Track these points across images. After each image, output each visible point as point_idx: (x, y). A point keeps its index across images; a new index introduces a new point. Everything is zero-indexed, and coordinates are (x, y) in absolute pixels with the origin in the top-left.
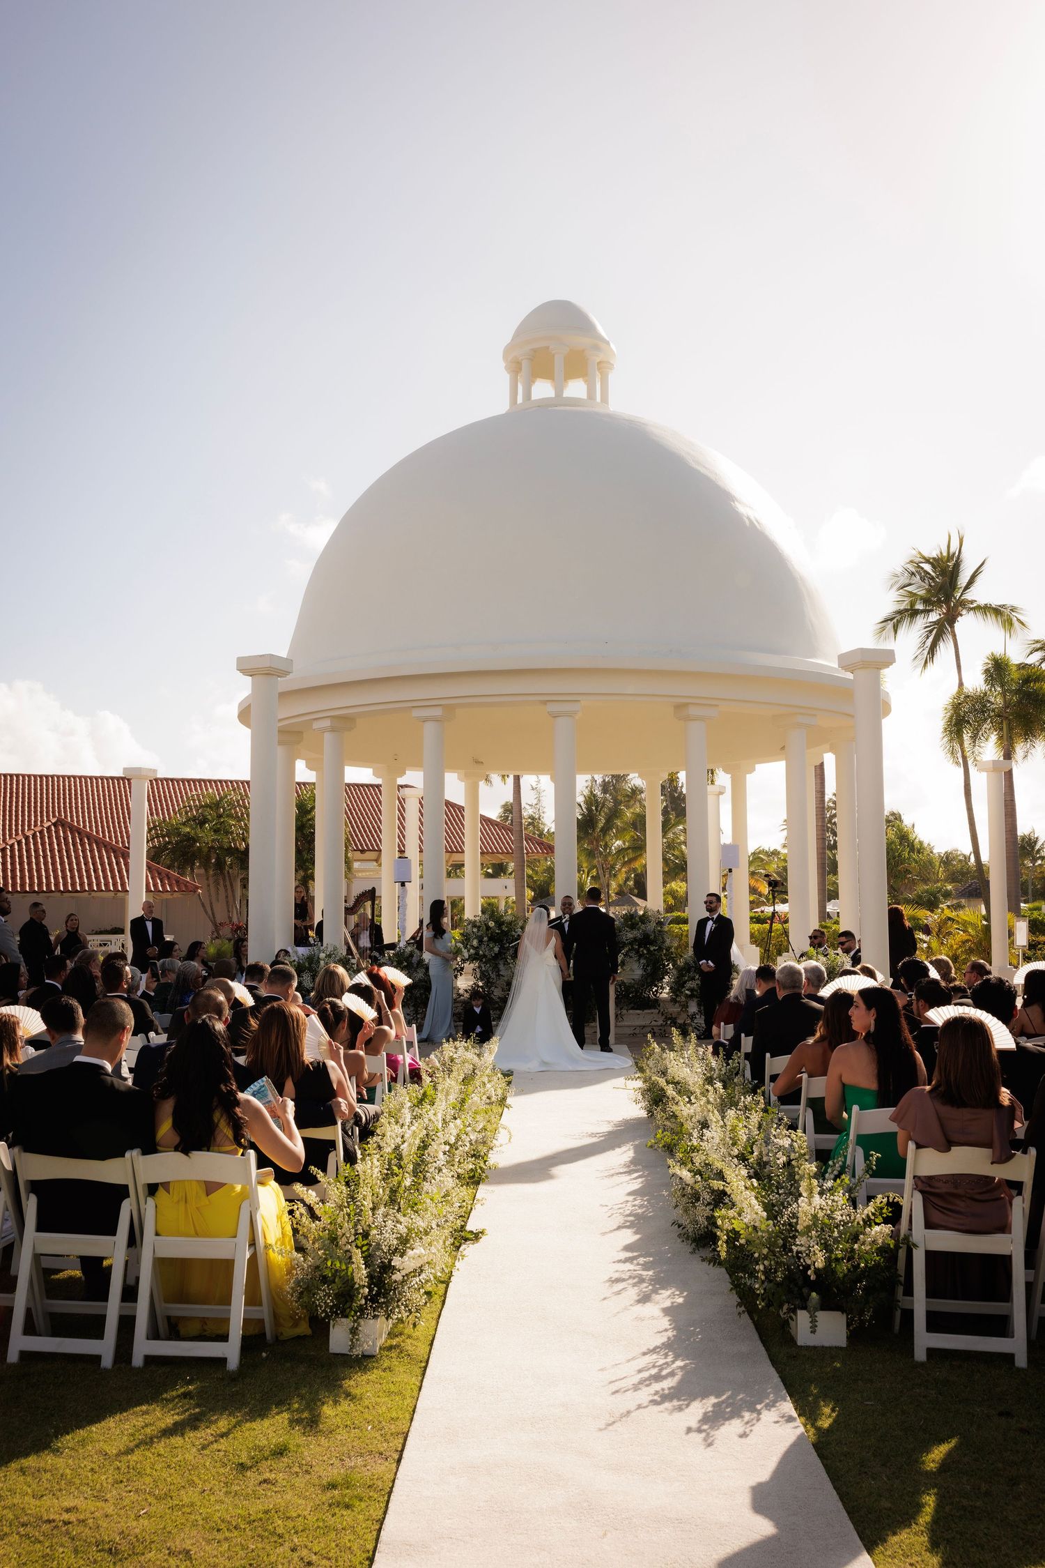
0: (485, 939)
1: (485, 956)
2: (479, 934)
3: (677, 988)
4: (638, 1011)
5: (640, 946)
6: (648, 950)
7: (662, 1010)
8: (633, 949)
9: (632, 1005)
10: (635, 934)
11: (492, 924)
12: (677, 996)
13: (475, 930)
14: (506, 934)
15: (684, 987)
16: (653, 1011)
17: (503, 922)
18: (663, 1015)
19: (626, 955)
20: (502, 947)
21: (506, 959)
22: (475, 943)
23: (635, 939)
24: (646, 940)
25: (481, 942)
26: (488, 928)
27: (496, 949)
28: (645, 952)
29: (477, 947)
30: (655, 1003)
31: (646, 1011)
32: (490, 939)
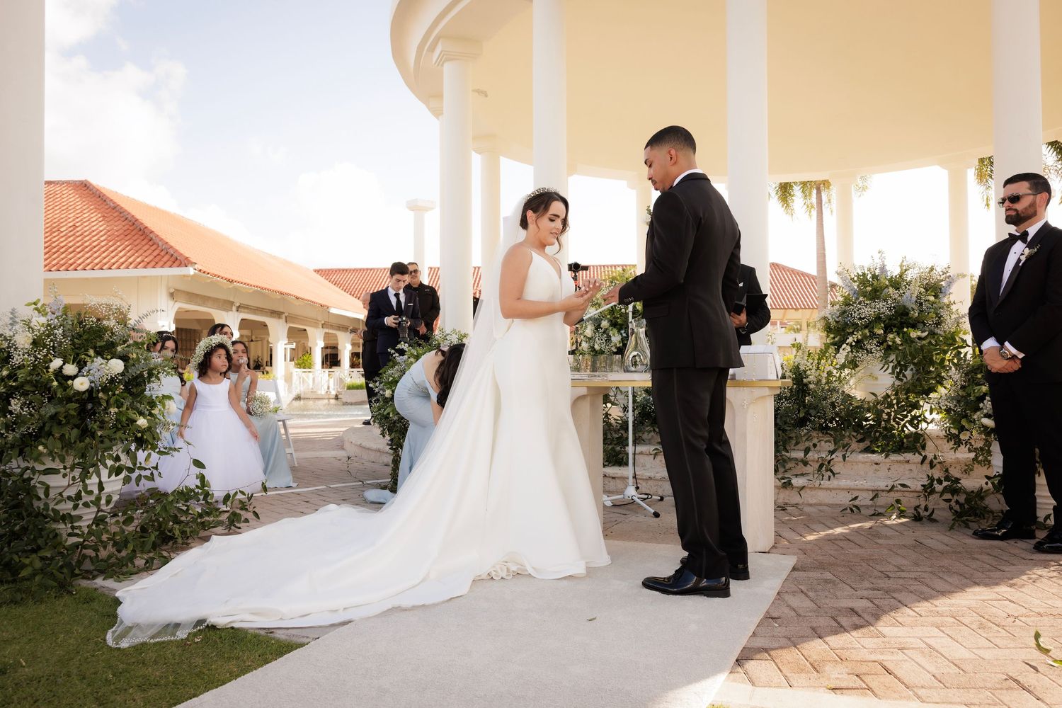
3: (960, 415)
4: (875, 457)
5: (888, 329)
6: (907, 340)
7: (930, 456)
8: (873, 335)
9: (867, 443)
10: (882, 307)
12: (962, 429)
15: (979, 409)
16: (909, 456)
18: (932, 466)
19: (859, 345)
23: (878, 318)
24: (900, 319)
28: (898, 340)
30: (916, 443)
31: (894, 457)
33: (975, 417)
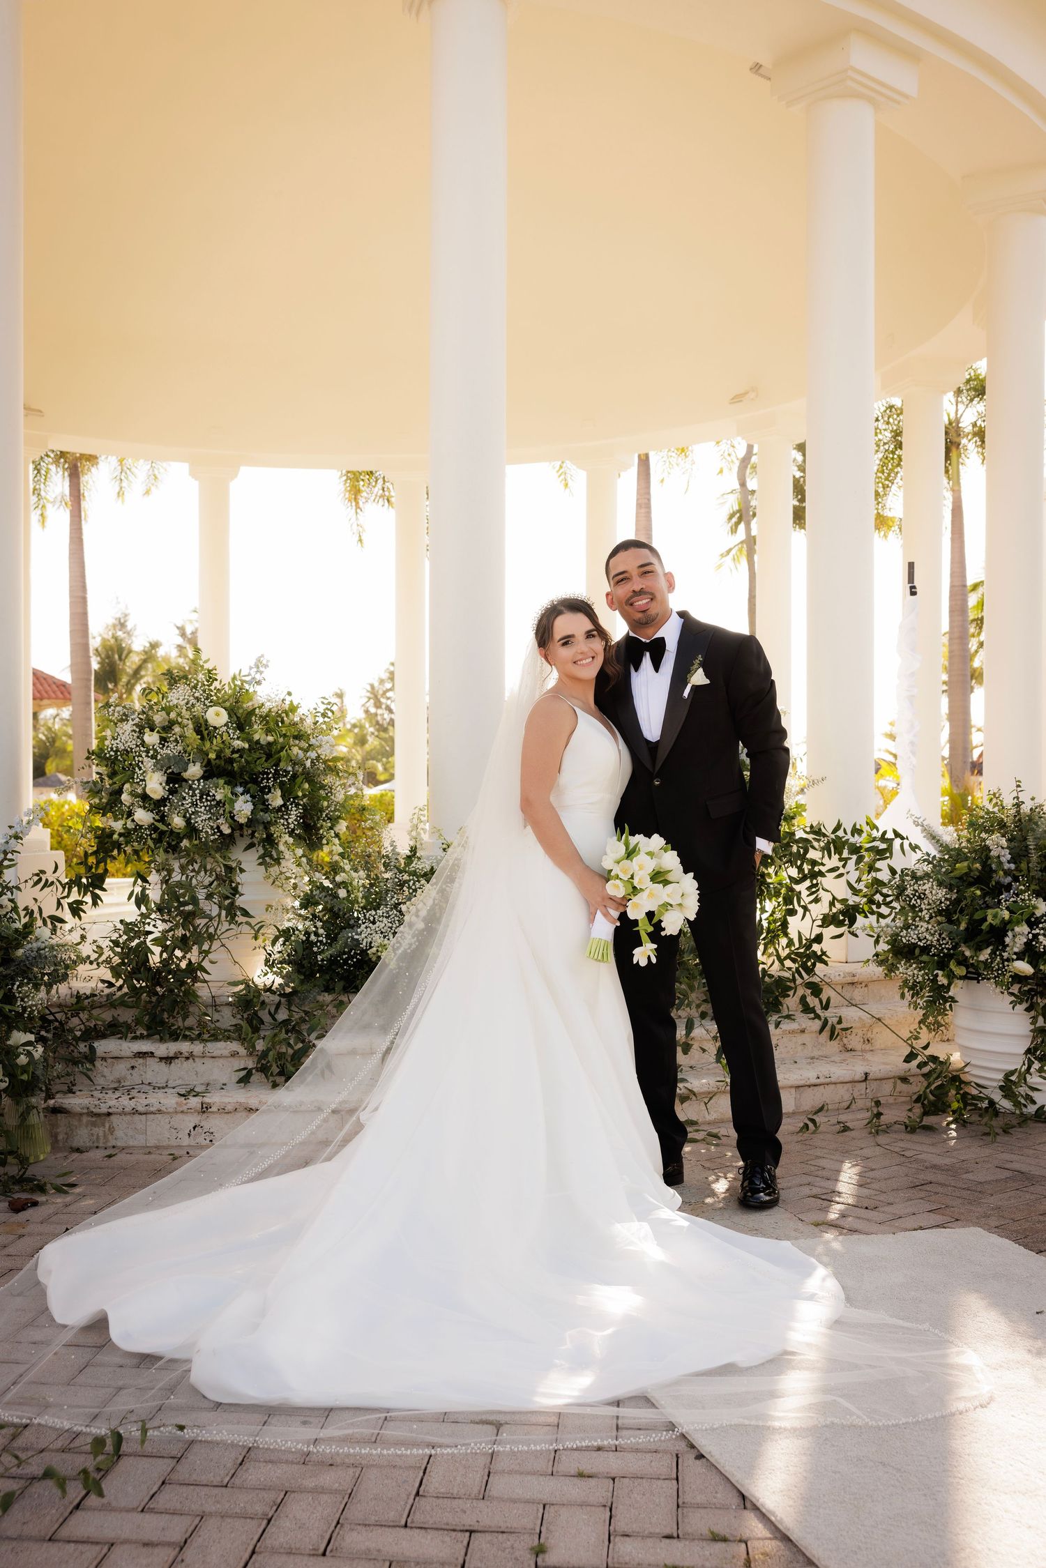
0: (195, 770)
1: (192, 831)
2: (172, 750)
11: (217, 717)
13: (151, 738)
14: (270, 752)
17: (252, 712)
20: (260, 803)
21: (270, 841)
22: (155, 785)
25: (175, 780)
26: (202, 728)
27: (243, 808)
29: (163, 801)
32: (210, 772)
33: (984, 955)
